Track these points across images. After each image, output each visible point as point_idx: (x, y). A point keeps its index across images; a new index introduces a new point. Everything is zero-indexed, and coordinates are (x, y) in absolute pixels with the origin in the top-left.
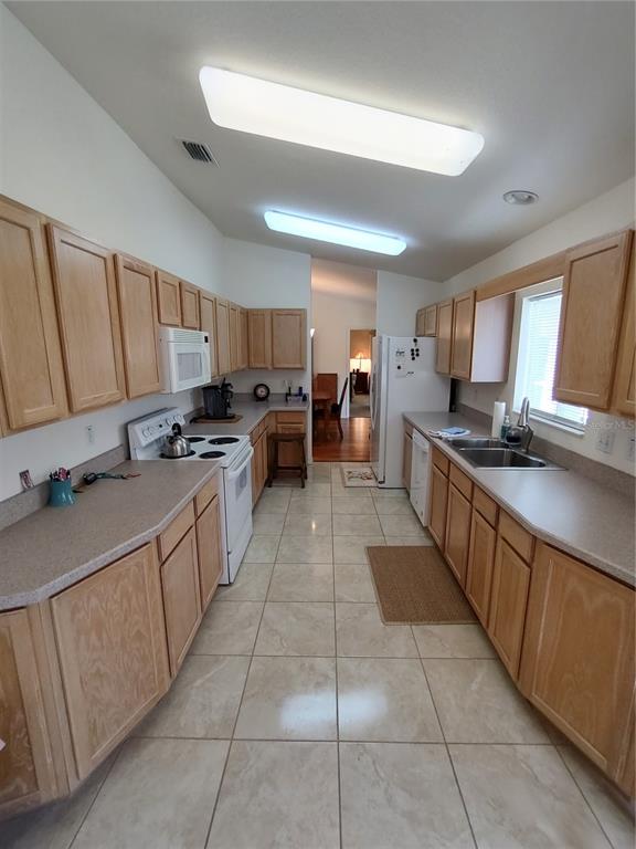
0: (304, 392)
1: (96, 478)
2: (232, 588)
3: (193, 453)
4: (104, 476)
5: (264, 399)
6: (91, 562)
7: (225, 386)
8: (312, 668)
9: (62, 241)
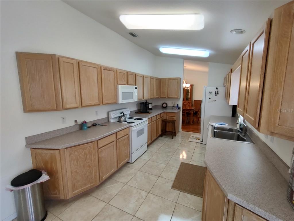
0: (179, 106)
1: (96, 125)
2: (132, 164)
3: (126, 121)
4: (99, 125)
5: (165, 108)
6: (75, 143)
7: (146, 102)
8: (140, 193)
9: (83, 65)
